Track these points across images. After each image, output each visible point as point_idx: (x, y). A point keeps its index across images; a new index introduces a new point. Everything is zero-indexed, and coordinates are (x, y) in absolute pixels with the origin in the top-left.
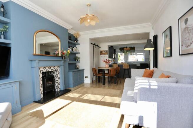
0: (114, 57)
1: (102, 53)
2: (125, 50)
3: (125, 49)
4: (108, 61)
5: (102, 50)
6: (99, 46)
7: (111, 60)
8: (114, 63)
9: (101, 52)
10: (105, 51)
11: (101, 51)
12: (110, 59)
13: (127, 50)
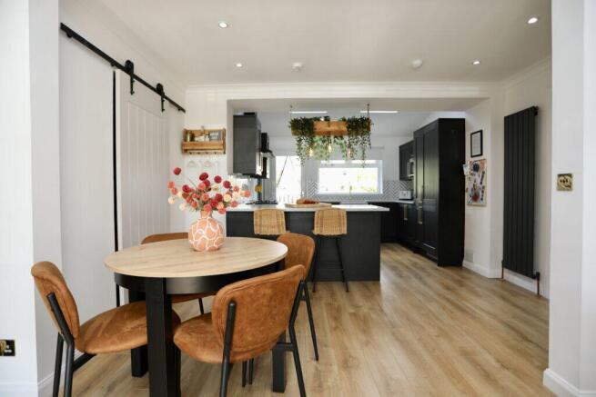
0: (259, 171)
1: (190, 142)
2: (319, 134)
3: (321, 126)
4: (212, 194)
5: (193, 126)
6: (167, 92)
7: (245, 187)
8: (260, 202)
9: (190, 136)
10: (209, 133)
11: (186, 132)
12: (240, 182)
13: (329, 134)
